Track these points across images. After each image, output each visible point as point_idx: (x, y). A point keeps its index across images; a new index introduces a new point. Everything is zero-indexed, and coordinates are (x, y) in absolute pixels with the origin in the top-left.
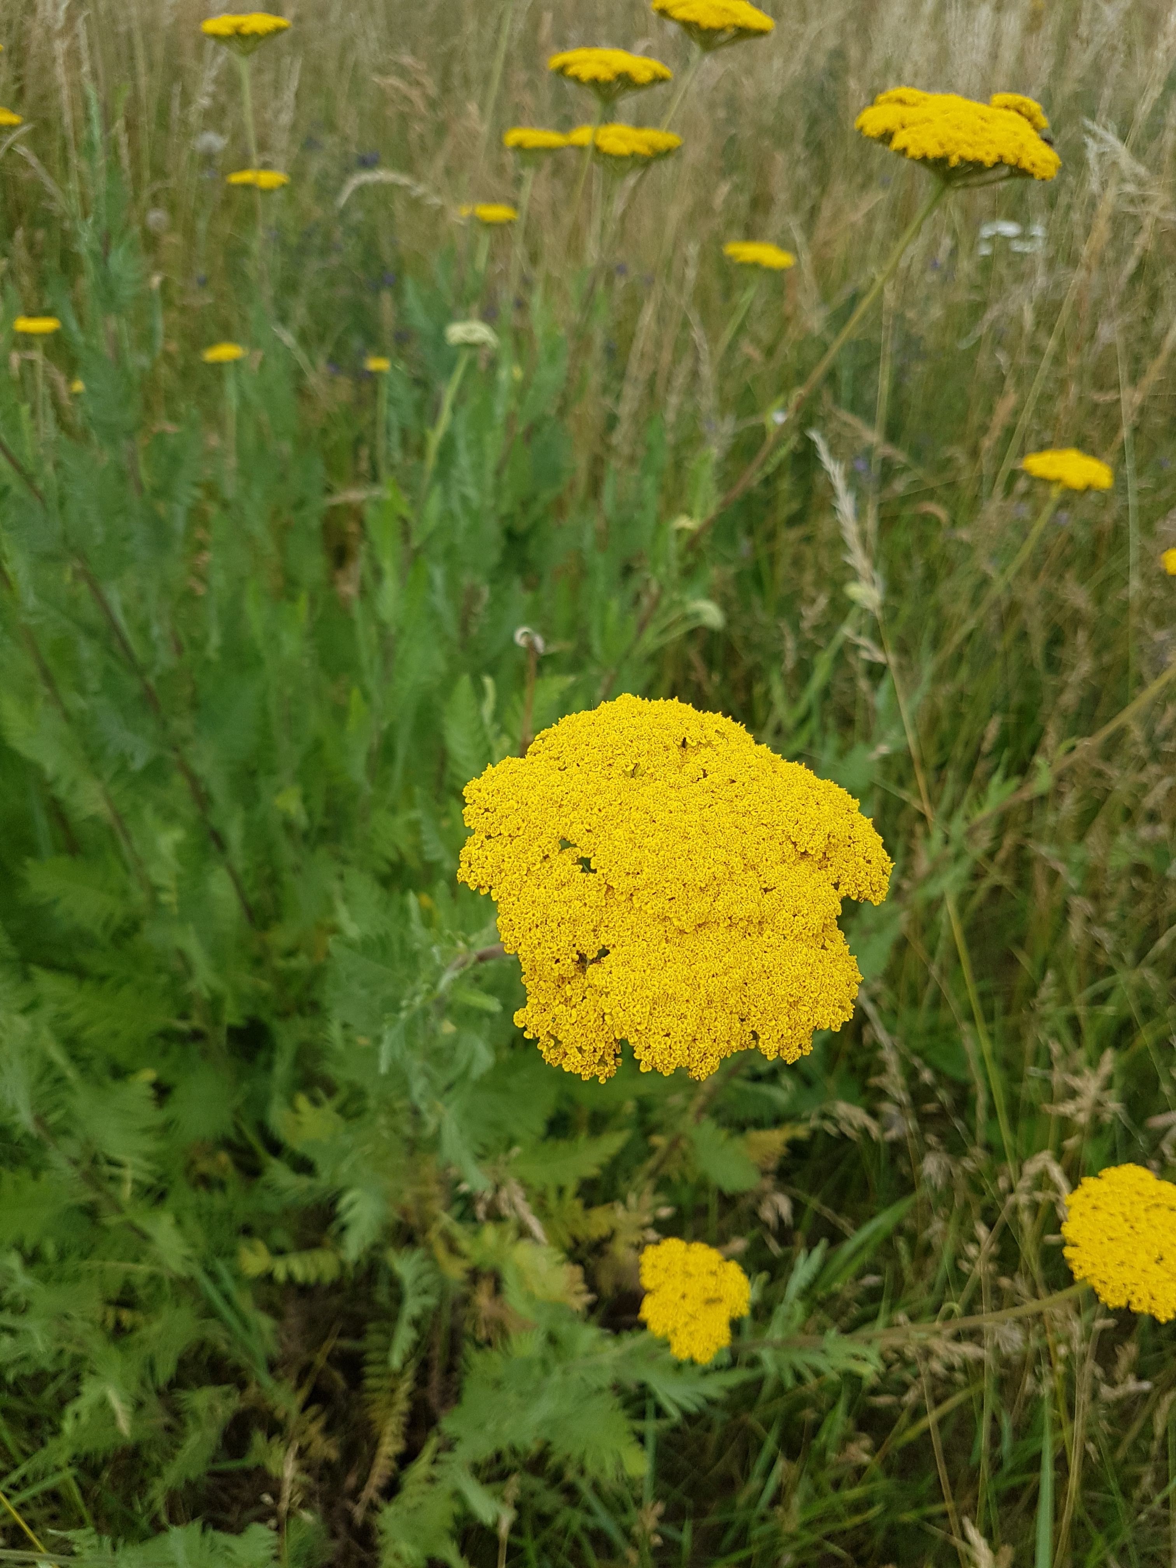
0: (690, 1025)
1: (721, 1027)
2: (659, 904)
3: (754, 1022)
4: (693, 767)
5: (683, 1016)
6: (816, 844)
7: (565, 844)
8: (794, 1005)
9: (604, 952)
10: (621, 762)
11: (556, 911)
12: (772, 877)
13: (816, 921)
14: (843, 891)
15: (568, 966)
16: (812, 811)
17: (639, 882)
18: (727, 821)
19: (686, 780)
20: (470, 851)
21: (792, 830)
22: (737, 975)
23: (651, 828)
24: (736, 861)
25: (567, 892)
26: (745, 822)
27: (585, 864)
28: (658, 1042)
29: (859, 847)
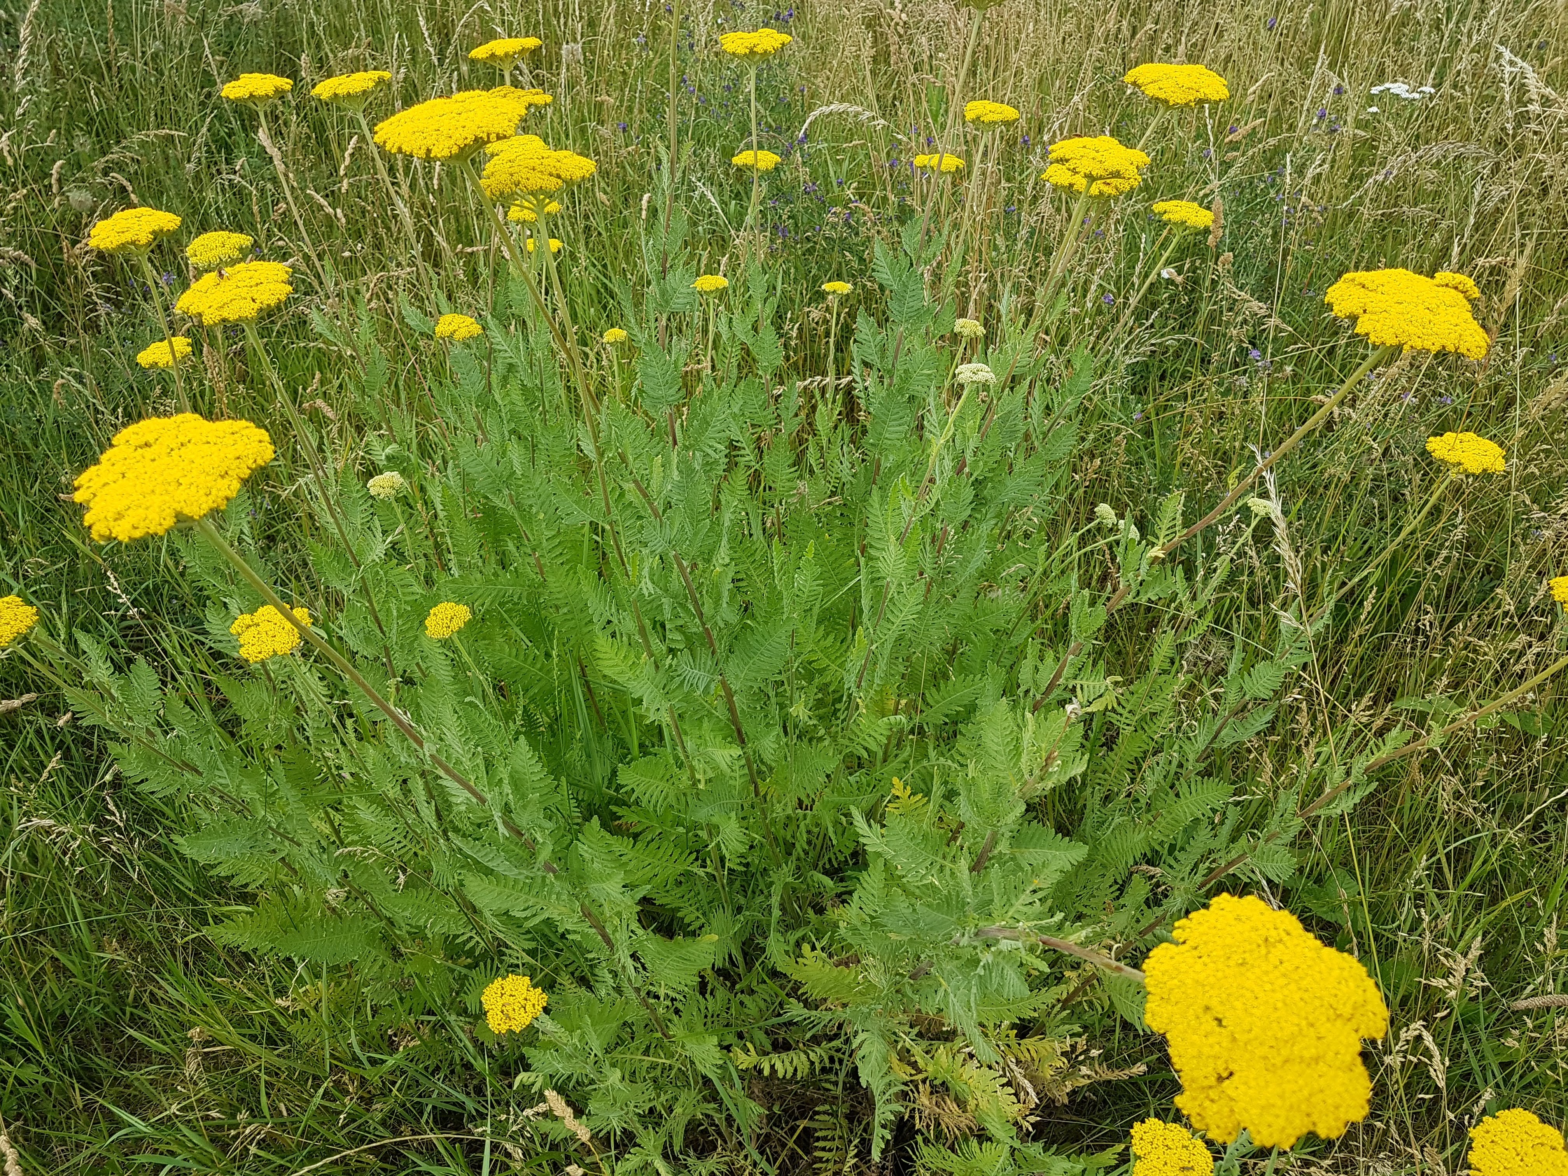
0: (1281, 1122)
1: (1297, 1122)
2: (1264, 1051)
3: (1315, 1118)
4: (1273, 959)
5: (1277, 1116)
6: (1347, 1011)
7: (1207, 1008)
8: (1337, 1108)
9: (1231, 1074)
10: (1235, 957)
11: (1206, 1050)
12: (1323, 1031)
13: (1348, 1058)
14: (1360, 1034)
15: (1213, 1080)
16: (1343, 987)
17: (1251, 1036)
18: (1297, 997)
19: (1271, 968)
20: (1151, 1005)
21: (1333, 1001)
22: (1306, 1093)
23: (1255, 1003)
24: (1304, 1023)
25: (1211, 1040)
26: (1306, 996)
27: (1219, 1021)
28: (1265, 1132)
29: (1369, 1007)
